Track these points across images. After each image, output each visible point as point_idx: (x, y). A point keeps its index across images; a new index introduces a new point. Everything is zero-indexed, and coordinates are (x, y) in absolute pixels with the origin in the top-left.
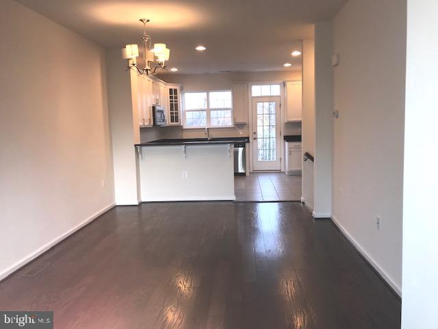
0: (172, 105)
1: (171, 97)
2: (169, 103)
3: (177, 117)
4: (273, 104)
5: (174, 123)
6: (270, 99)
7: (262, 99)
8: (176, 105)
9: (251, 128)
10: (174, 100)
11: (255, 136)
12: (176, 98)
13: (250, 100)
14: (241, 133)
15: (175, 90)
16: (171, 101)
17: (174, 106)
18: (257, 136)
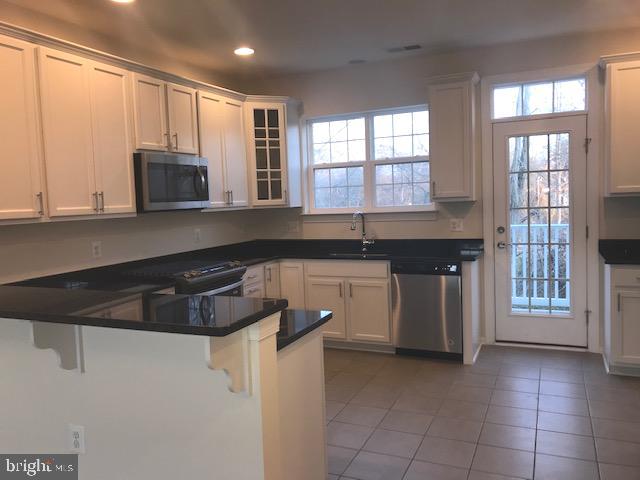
0: (260, 154)
1: (259, 134)
2: (253, 148)
3: (277, 185)
5: (270, 202)
6: (551, 123)
7: (526, 125)
8: (276, 155)
9: (488, 215)
10: (267, 139)
11: (501, 238)
12: (275, 134)
13: (486, 130)
15: (273, 114)
16: (258, 143)
17: (269, 157)
18: (508, 237)
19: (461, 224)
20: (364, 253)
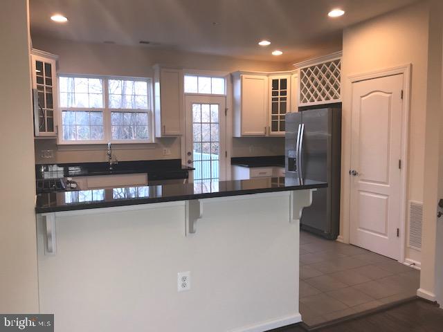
3: (51, 121)
4: (215, 108)
5: (46, 133)
6: (210, 99)
7: (199, 98)
8: (50, 97)
9: (183, 145)
11: (189, 158)
12: (49, 82)
14: (169, 154)
15: (48, 66)
18: (192, 158)
19: (169, 151)
20: (111, 170)
